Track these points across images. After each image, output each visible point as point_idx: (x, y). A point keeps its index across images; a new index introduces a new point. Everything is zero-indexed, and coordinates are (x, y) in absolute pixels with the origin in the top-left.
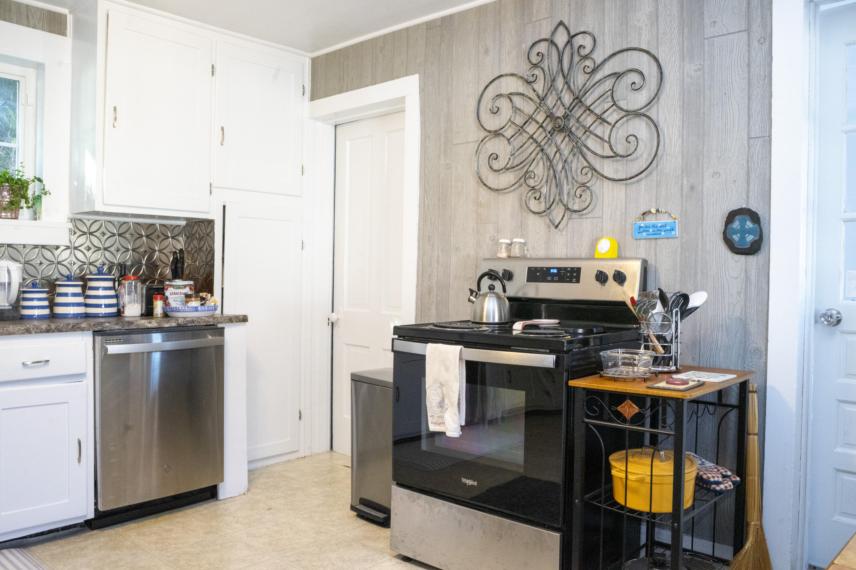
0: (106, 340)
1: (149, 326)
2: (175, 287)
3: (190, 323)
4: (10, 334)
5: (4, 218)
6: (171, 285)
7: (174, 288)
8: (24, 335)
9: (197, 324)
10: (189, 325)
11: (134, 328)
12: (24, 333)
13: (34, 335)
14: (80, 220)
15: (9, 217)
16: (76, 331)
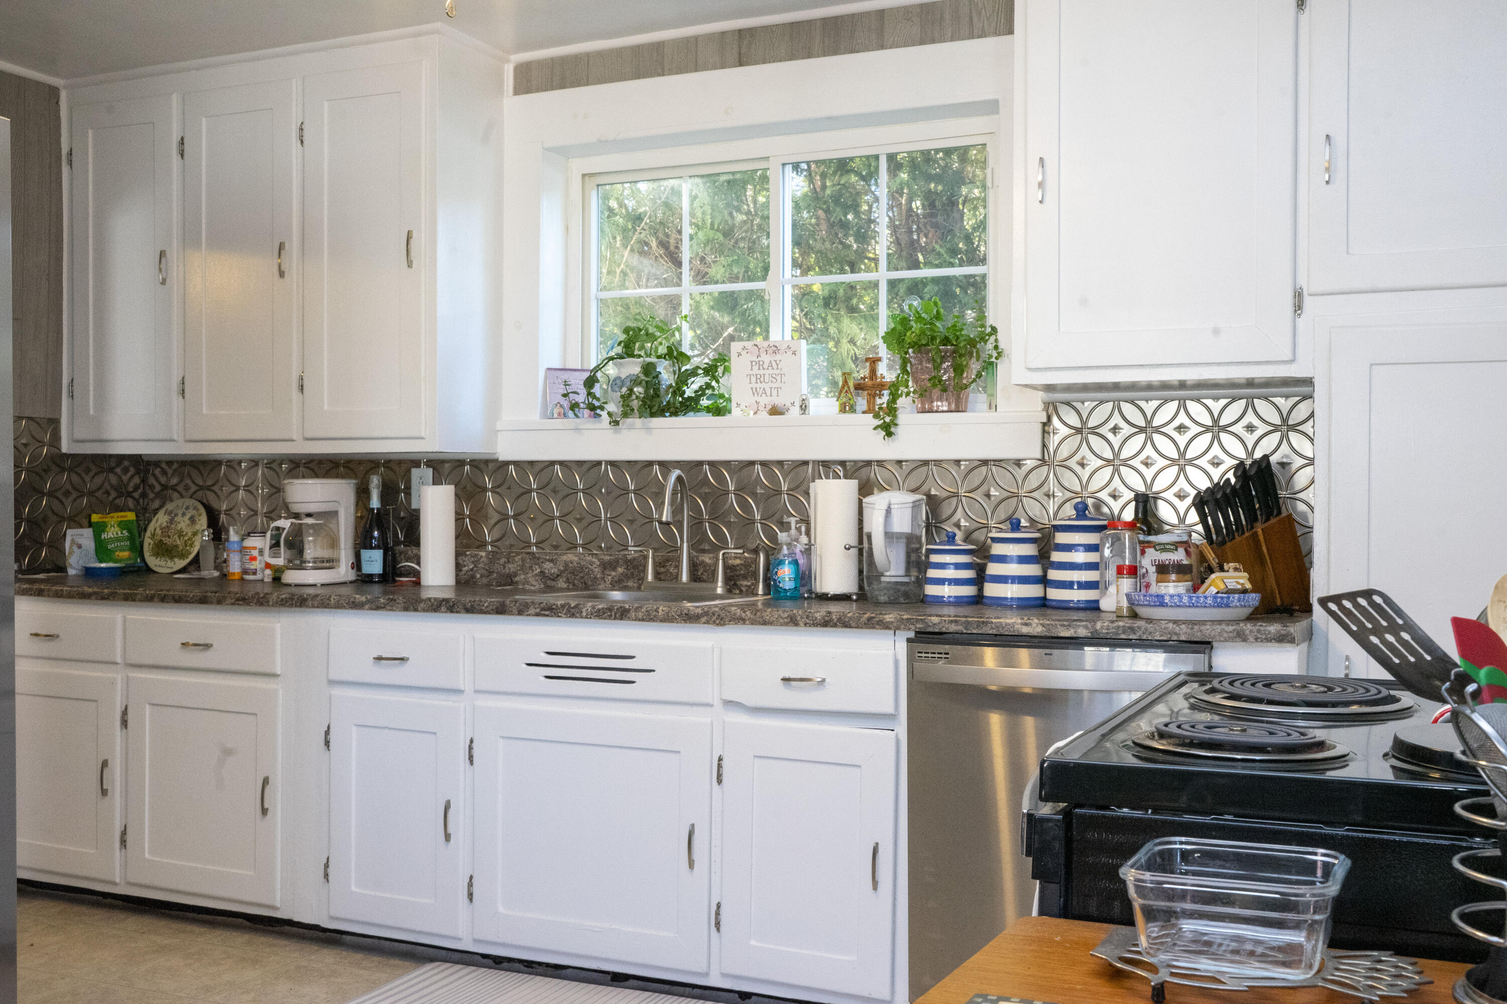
0: (919, 652)
1: (1025, 630)
2: (1157, 547)
3: (1124, 633)
4: (765, 623)
5: (937, 412)
6: (1148, 542)
7: (1156, 550)
8: (787, 628)
9: (1144, 637)
10: (1123, 636)
11: (991, 632)
12: (786, 624)
13: (802, 628)
14: (1068, 404)
15: (945, 408)
16: (873, 628)
